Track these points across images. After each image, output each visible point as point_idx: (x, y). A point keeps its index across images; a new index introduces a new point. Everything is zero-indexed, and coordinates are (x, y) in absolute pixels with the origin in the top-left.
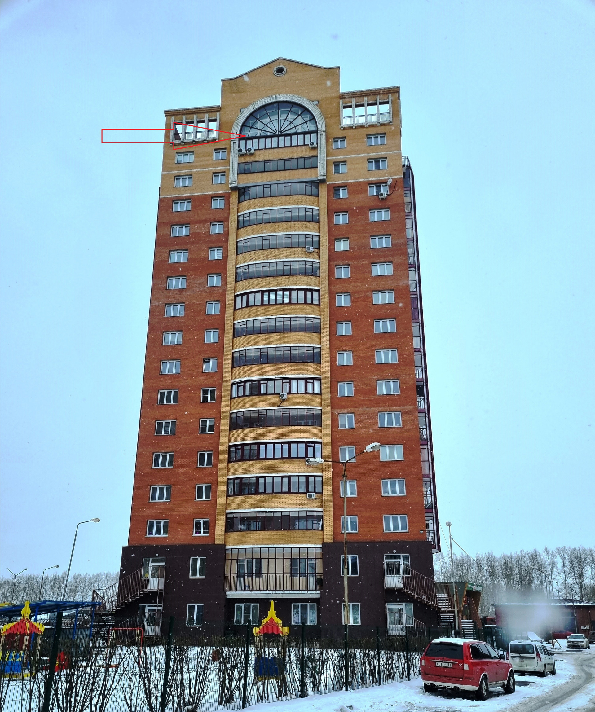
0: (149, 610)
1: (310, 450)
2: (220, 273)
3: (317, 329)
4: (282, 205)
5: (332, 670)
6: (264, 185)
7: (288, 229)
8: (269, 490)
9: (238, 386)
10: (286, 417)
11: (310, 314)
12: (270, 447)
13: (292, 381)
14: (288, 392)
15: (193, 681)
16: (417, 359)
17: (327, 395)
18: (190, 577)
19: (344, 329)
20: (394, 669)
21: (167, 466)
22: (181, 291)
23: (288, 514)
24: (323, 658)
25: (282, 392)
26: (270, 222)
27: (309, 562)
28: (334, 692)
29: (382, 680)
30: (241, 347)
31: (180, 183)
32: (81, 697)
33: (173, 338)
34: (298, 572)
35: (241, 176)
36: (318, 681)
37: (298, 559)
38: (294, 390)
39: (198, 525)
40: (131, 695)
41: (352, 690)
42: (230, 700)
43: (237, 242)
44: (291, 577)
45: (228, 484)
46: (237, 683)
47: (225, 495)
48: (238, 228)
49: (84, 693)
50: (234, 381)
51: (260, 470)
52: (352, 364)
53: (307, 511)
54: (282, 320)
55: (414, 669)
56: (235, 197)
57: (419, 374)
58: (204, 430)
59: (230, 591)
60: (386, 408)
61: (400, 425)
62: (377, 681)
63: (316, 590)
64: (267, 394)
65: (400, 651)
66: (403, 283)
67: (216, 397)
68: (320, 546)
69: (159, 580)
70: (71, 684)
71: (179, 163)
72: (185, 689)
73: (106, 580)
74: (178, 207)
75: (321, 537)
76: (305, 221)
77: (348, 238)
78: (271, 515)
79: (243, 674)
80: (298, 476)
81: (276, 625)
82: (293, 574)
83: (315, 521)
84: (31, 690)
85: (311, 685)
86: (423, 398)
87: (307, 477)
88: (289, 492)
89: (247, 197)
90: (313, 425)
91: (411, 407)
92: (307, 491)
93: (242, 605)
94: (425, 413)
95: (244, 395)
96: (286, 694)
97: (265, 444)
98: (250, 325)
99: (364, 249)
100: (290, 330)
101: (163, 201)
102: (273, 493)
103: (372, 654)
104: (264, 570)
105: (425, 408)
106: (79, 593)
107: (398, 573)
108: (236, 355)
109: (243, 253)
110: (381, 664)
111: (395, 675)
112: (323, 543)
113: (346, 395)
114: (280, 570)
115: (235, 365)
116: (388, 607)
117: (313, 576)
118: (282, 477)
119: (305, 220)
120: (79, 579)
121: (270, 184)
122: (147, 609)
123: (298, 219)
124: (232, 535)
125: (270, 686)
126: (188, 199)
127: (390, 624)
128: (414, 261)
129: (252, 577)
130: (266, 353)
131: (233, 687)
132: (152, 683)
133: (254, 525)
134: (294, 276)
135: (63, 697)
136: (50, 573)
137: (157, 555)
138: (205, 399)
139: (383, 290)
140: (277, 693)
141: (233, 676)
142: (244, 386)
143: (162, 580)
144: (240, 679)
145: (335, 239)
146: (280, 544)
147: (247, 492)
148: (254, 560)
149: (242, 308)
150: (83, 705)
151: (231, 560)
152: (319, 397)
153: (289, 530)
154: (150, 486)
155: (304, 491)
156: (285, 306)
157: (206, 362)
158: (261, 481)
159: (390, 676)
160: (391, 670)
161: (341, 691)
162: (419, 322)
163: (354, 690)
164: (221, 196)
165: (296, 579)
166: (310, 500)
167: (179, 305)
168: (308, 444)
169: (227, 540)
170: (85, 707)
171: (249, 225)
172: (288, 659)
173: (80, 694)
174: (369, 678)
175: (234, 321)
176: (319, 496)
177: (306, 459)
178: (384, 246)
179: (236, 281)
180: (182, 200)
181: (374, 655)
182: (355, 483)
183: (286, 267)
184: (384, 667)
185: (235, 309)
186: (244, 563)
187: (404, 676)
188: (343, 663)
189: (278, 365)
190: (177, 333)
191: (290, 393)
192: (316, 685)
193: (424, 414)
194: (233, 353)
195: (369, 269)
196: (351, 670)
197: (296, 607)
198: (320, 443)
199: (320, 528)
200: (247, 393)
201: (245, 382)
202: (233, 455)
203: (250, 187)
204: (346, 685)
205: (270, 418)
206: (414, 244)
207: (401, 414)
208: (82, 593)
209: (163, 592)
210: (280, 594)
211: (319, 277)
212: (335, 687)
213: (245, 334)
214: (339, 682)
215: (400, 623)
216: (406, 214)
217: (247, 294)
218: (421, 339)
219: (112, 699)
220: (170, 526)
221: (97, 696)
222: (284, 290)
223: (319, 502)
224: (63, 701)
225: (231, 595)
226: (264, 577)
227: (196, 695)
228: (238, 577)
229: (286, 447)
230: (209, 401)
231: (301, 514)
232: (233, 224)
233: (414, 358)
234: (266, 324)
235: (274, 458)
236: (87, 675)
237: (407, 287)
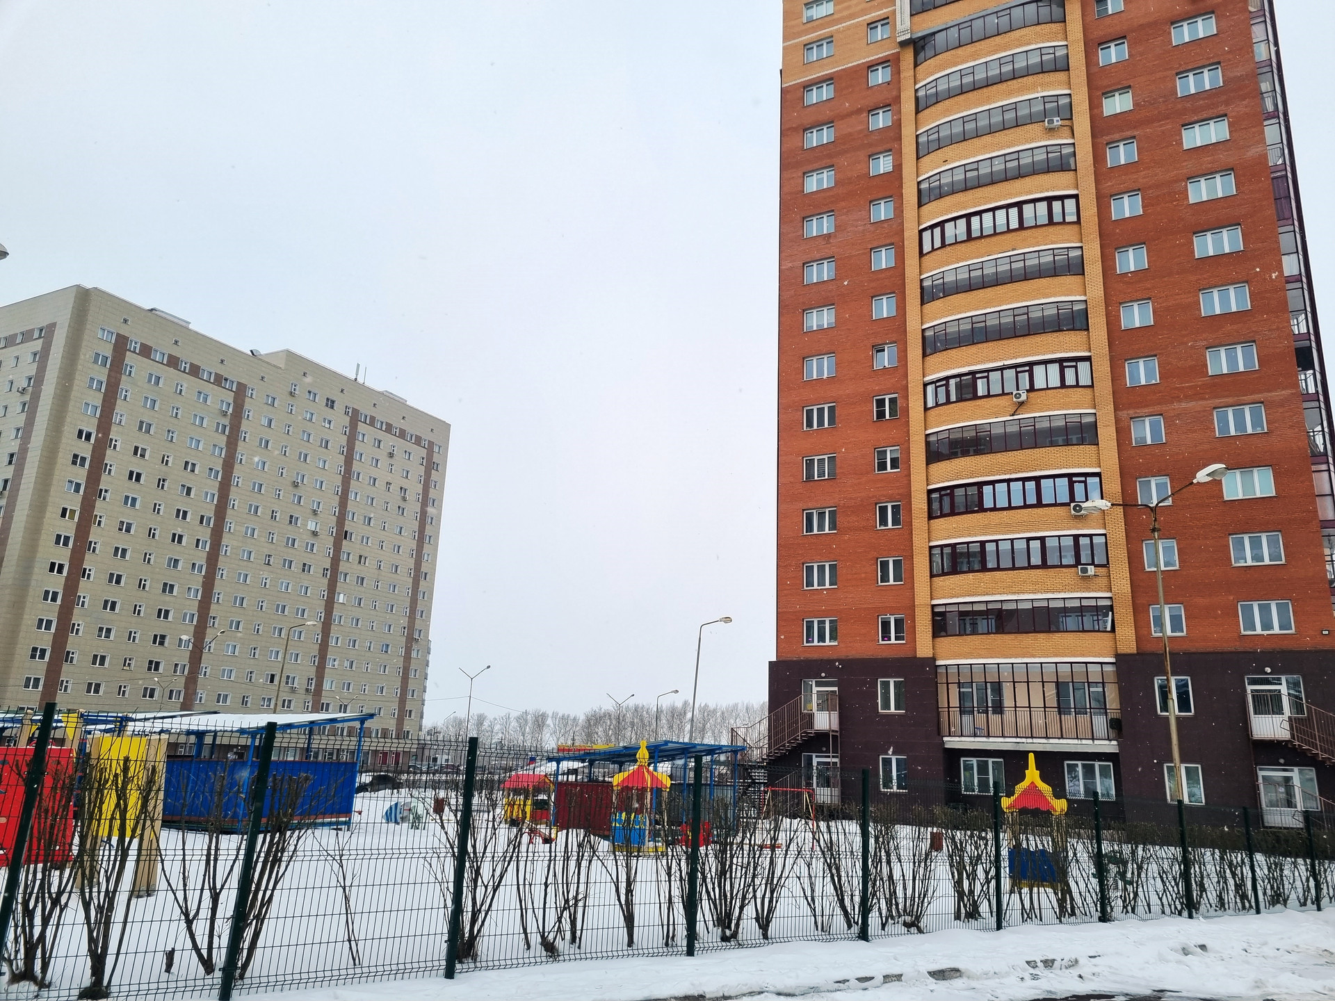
0: (819, 763)
1: (1078, 488)
2: (891, 197)
3: (1076, 268)
4: (996, 52)
5: (1158, 880)
6: (959, 24)
7: (1010, 94)
8: (1006, 563)
9: (936, 387)
10: (1028, 433)
11: (1061, 242)
12: (1001, 488)
13: (1035, 368)
14: (1028, 388)
15: (909, 876)
16: (1294, 297)
17: (1104, 387)
18: (880, 711)
19: (1132, 260)
20: (1286, 887)
21: (827, 531)
22: (829, 236)
23: (1045, 604)
24: (1140, 857)
25: (1018, 389)
26: (975, 87)
27: (1091, 690)
28: (1167, 918)
29: (1262, 905)
30: (936, 319)
31: (814, 55)
32: (740, 885)
33: (820, 318)
34: (1072, 706)
35: (916, 18)
36: (1132, 896)
37: (1071, 684)
38: (1039, 383)
39: (886, 625)
40: (813, 891)
41: (1201, 918)
42: (973, 914)
43: (917, 136)
44: (1060, 714)
45: (931, 555)
46: (983, 887)
47: (928, 574)
48: (917, 112)
49: (743, 880)
50: (927, 379)
51: (986, 529)
52: (1152, 324)
53: (1081, 598)
54: (1008, 260)
55: (1328, 890)
56: (908, 56)
57: (1300, 326)
58: (882, 466)
59: (950, 736)
60: (1230, 400)
61: (1263, 429)
62: (1251, 907)
63: (1109, 739)
64: (989, 396)
65: (1297, 856)
66: (1253, 152)
67: (899, 410)
68: (1113, 660)
69: (830, 714)
70: (723, 865)
71: (810, 21)
72: (898, 888)
73: (746, 715)
74: (814, 97)
75: (1112, 643)
76: (1043, 72)
77: (1129, 87)
78: (1013, 606)
79: (993, 872)
80: (1059, 536)
81: (1040, 794)
82: (1062, 709)
83: (1098, 615)
84: (669, 868)
85: (1120, 902)
86: (1311, 372)
87: (1076, 537)
88: (1044, 565)
89: (929, 52)
90: (1082, 442)
91: (1289, 392)
92: (1078, 562)
93: (974, 761)
94: (1319, 400)
95: (948, 402)
96: (1073, 914)
97: (993, 483)
98: (950, 278)
99: (1164, 102)
100: (1027, 275)
101: (788, 92)
102: (1014, 568)
103: (1237, 857)
104: (1008, 702)
105: (1317, 392)
106: (709, 734)
107: (1279, 711)
108: (928, 333)
109: (929, 153)
110: (1257, 876)
111: (1288, 897)
112: (1117, 656)
113: (1143, 382)
114: (1037, 701)
115: (928, 351)
116: (1261, 774)
117: (1100, 714)
118: (1029, 539)
119: (1042, 69)
120: (708, 713)
121: (971, 20)
122: (815, 761)
123: (1028, 72)
124: (945, 643)
125: (1043, 896)
126: (829, 79)
127: (1267, 806)
128: (1276, 105)
129: (987, 713)
130: (983, 324)
131: (977, 893)
132: (843, 874)
133: (982, 625)
134: (1027, 178)
135: (714, 884)
136: (666, 703)
137: (823, 675)
138: (881, 414)
139: (1209, 173)
140: (1058, 911)
141: (976, 875)
142: (947, 385)
143: (835, 715)
144: (988, 882)
145: (1103, 94)
146: (1034, 656)
147: (965, 569)
148: (988, 685)
149: (933, 250)
150: (744, 898)
151: (948, 684)
152: (1089, 391)
153: (1049, 631)
154: (803, 564)
155: (1072, 562)
156: (1013, 234)
157: (878, 351)
158: (990, 547)
159: (1278, 898)
160: (1278, 888)
161: (1180, 918)
162: (1293, 224)
163: (1205, 917)
164: (884, 62)
165: (1069, 720)
166: (1086, 578)
167: (825, 262)
168: (1074, 479)
169: (938, 651)
170: (747, 902)
171: (937, 102)
172: (1071, 854)
173: (737, 881)
174: (1233, 899)
175: (921, 274)
176: (1102, 571)
177: (1072, 505)
178: (1207, 87)
179: (920, 205)
180: (818, 83)
181: (1242, 860)
182: (1174, 543)
183: (1009, 165)
184: (1264, 882)
185: (921, 254)
186: (971, 690)
187: (1309, 902)
188: (1180, 869)
189: (1006, 342)
190: (825, 309)
191: (1032, 389)
192: (1130, 903)
193: (1315, 404)
194: (923, 331)
195: (1178, 138)
196: (1196, 882)
197: (1072, 768)
198: (1098, 475)
199: (1109, 629)
200: (953, 398)
201: (947, 378)
202: (936, 506)
203: (934, 34)
204: (1190, 906)
205: (998, 437)
206: (1272, 71)
207: (1263, 408)
208: (713, 733)
209: (838, 734)
210: (1041, 745)
211: (1076, 170)
212: (1167, 910)
213: (941, 295)
214: (1174, 902)
215: (1290, 803)
216: (1252, 16)
217: (941, 224)
218: (1301, 257)
219: (784, 892)
220: (841, 629)
221: (763, 886)
222: (1008, 206)
223: (1103, 582)
224: (714, 889)
225: (952, 742)
226: (1009, 715)
227: (917, 899)
228: (961, 713)
229: (1031, 486)
230: (887, 417)
231: (1069, 604)
232: (908, 106)
233: (1285, 296)
234: (979, 273)
235: (1010, 508)
236: (745, 852)
237: (1264, 157)
